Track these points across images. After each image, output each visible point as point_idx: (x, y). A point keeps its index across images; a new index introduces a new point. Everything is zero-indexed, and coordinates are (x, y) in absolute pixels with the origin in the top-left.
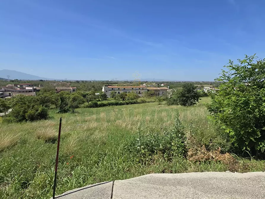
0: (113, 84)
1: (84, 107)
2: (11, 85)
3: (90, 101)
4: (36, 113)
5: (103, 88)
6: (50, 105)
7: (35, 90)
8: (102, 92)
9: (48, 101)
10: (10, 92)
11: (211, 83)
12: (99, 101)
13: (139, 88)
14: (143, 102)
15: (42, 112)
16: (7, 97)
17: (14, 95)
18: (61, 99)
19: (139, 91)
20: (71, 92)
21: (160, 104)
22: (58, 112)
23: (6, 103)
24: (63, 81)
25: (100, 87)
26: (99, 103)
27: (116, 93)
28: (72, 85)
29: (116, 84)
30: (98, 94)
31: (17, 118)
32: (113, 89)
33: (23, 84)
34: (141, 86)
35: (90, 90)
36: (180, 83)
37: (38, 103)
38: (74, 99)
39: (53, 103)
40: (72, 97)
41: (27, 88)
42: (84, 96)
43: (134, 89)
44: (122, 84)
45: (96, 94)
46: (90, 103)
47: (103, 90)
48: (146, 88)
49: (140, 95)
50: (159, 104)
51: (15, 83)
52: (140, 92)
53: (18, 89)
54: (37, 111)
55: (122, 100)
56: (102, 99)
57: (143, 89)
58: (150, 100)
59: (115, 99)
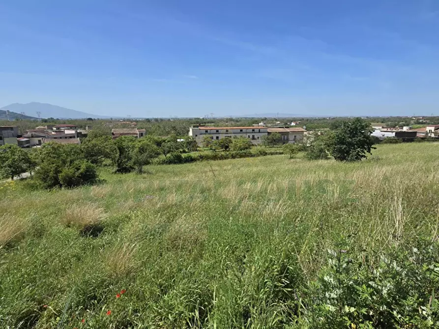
0: (207, 124)
1: (159, 164)
2: (42, 127)
3: (168, 152)
4: (77, 174)
5: (191, 130)
6: (103, 159)
7: (79, 135)
8: (189, 138)
9: (100, 152)
10: (40, 139)
11: (384, 119)
12: (184, 152)
13: (253, 130)
14: (262, 153)
15: (87, 171)
16: (35, 147)
17: (46, 142)
18: (119, 149)
19: (253, 134)
20: (136, 137)
21: (293, 158)
22: (116, 172)
23: (30, 156)
24: (124, 120)
25: (185, 128)
26: (183, 155)
27: (212, 138)
28: (139, 125)
29: (213, 124)
30: (182, 140)
31: (45, 182)
32: (207, 131)
33: (62, 125)
34: (255, 126)
35: (168, 133)
36: (325, 121)
37: (82, 155)
38: (142, 150)
39: (107, 156)
40: (138, 145)
41: (67, 132)
42: (159, 144)
43: (244, 131)
44: (222, 124)
45: (178, 140)
46: (168, 155)
47: (191, 134)
48: (264, 130)
49: (254, 142)
50: (291, 158)
51: (48, 124)
52: (253, 136)
53: (53, 133)
54: (78, 169)
55: (224, 151)
56: (188, 149)
57: (259, 132)
58: (273, 150)
59: (211, 149)
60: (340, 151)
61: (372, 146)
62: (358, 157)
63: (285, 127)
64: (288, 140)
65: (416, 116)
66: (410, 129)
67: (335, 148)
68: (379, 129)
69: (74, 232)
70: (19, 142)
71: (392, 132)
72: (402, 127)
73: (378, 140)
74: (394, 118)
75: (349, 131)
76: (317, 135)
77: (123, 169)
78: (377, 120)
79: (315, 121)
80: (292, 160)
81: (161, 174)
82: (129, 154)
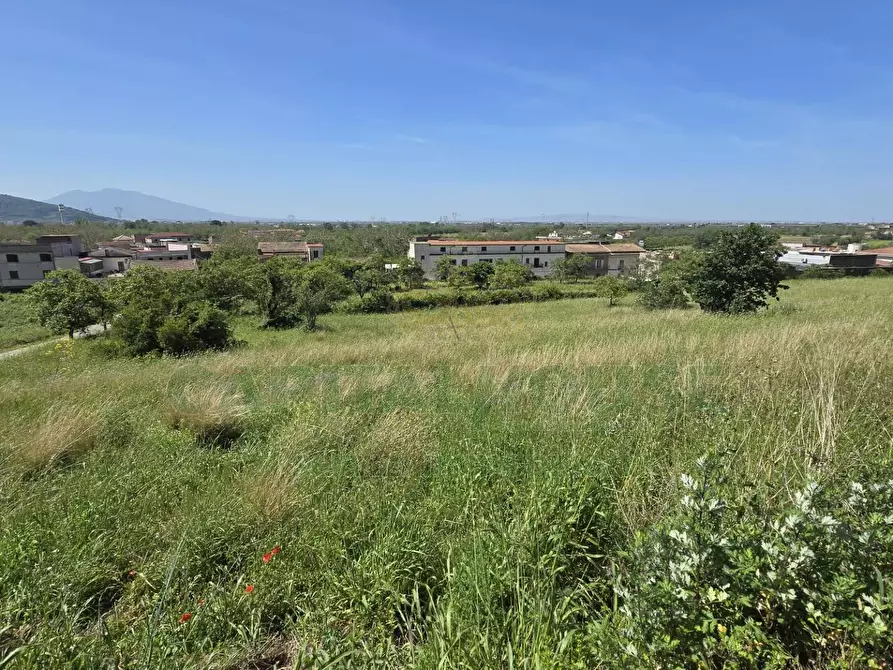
0: (445, 235)
1: (349, 312)
2: (125, 238)
3: (367, 290)
4: (192, 329)
5: (412, 246)
6: (241, 301)
7: (195, 253)
8: (408, 261)
9: (235, 288)
10: (122, 260)
11: (808, 228)
12: (398, 289)
13: (537, 248)
14: (553, 295)
15: (210, 324)
16: (113, 275)
17: (133, 266)
18: (273, 281)
19: (536, 256)
20: (305, 259)
21: (615, 305)
22: (265, 327)
23: (103, 294)
24: (282, 225)
25: (400, 242)
26: (397, 296)
27: (454, 262)
28: (310, 236)
29: (456, 235)
30: (394, 266)
31: (132, 343)
32: (443, 249)
33: (162, 234)
34: (541, 240)
35: (367, 252)
36: (685, 231)
37: (202, 293)
38: (316, 285)
39: (249, 295)
40: (308, 274)
41: (173, 247)
42: (349, 273)
43: (518, 249)
44: (473, 234)
45: (387, 266)
46: (368, 295)
47: (411, 254)
48: (559, 248)
49: (538, 272)
50: (612, 305)
51: (136, 231)
52: (537, 260)
53: (146, 249)
54: (194, 320)
55: (477, 288)
56: (406, 284)
57: (549, 251)
58: (575, 289)
59: (452, 285)
60: (714, 292)
61: (781, 283)
62: (750, 305)
63: (603, 243)
64: (606, 269)
65: (876, 221)
66: (863, 248)
67: (702, 286)
68: (797, 249)
69: (185, 437)
70: (82, 265)
71: (824, 255)
72: (845, 244)
73: (792, 272)
74: (830, 225)
75: (734, 250)
76: (666, 260)
77: (279, 322)
78: (793, 230)
79: (665, 231)
80: (615, 309)
81: (352, 332)
82: (291, 291)
